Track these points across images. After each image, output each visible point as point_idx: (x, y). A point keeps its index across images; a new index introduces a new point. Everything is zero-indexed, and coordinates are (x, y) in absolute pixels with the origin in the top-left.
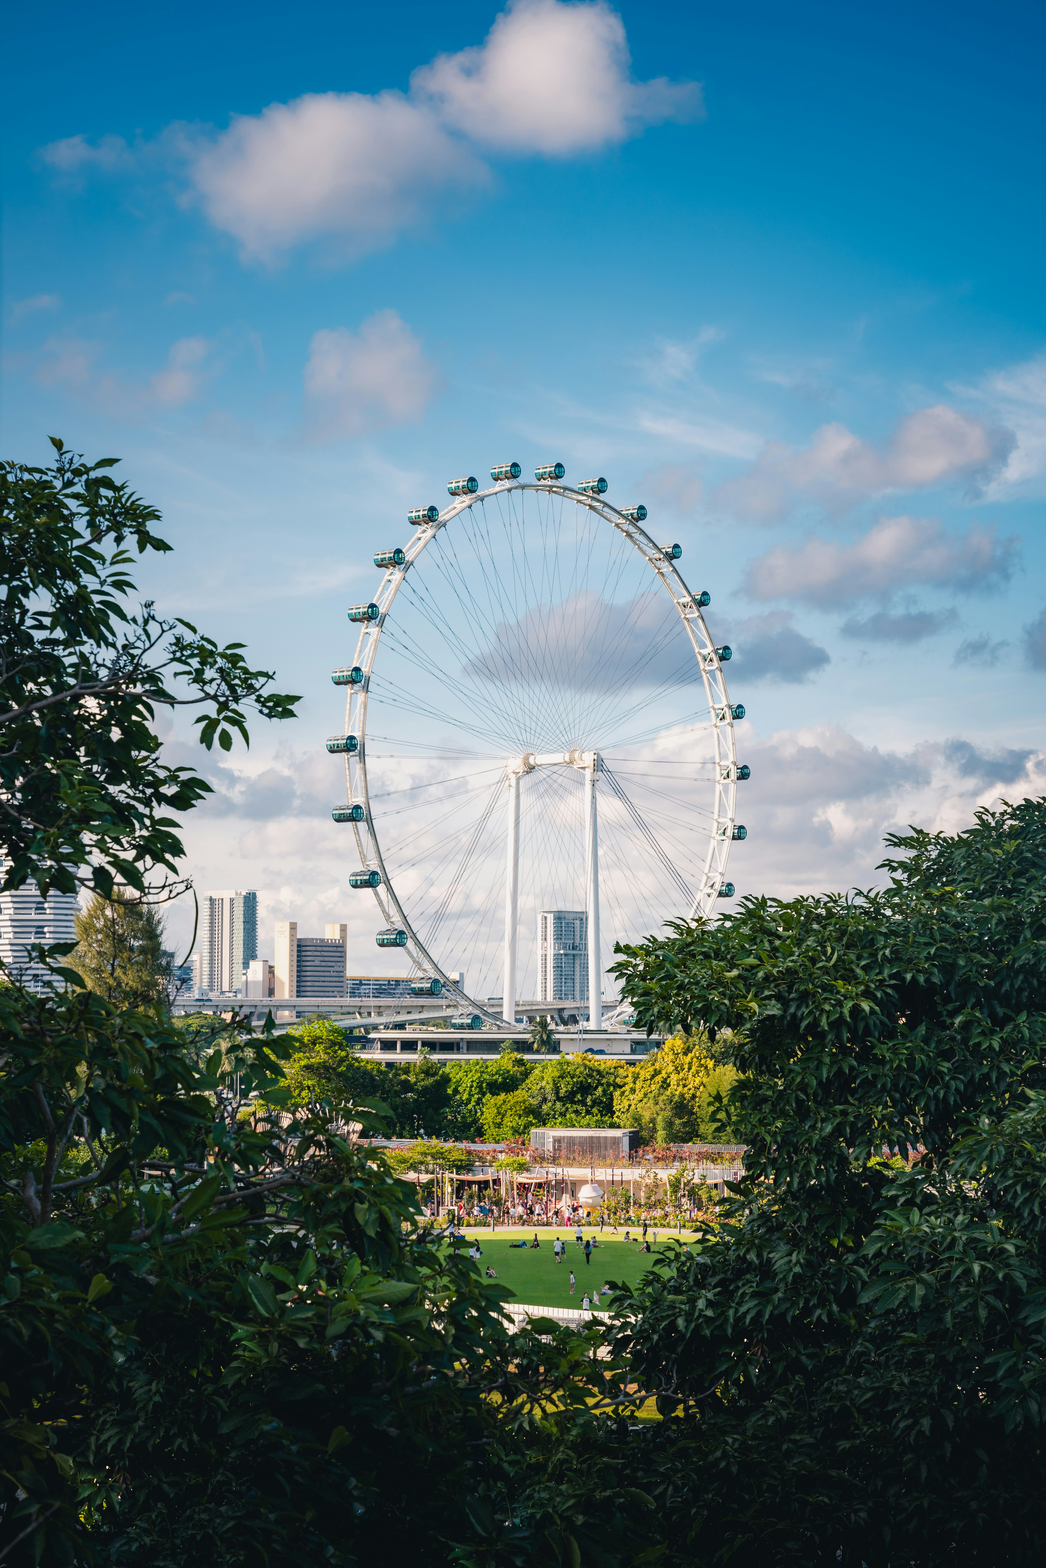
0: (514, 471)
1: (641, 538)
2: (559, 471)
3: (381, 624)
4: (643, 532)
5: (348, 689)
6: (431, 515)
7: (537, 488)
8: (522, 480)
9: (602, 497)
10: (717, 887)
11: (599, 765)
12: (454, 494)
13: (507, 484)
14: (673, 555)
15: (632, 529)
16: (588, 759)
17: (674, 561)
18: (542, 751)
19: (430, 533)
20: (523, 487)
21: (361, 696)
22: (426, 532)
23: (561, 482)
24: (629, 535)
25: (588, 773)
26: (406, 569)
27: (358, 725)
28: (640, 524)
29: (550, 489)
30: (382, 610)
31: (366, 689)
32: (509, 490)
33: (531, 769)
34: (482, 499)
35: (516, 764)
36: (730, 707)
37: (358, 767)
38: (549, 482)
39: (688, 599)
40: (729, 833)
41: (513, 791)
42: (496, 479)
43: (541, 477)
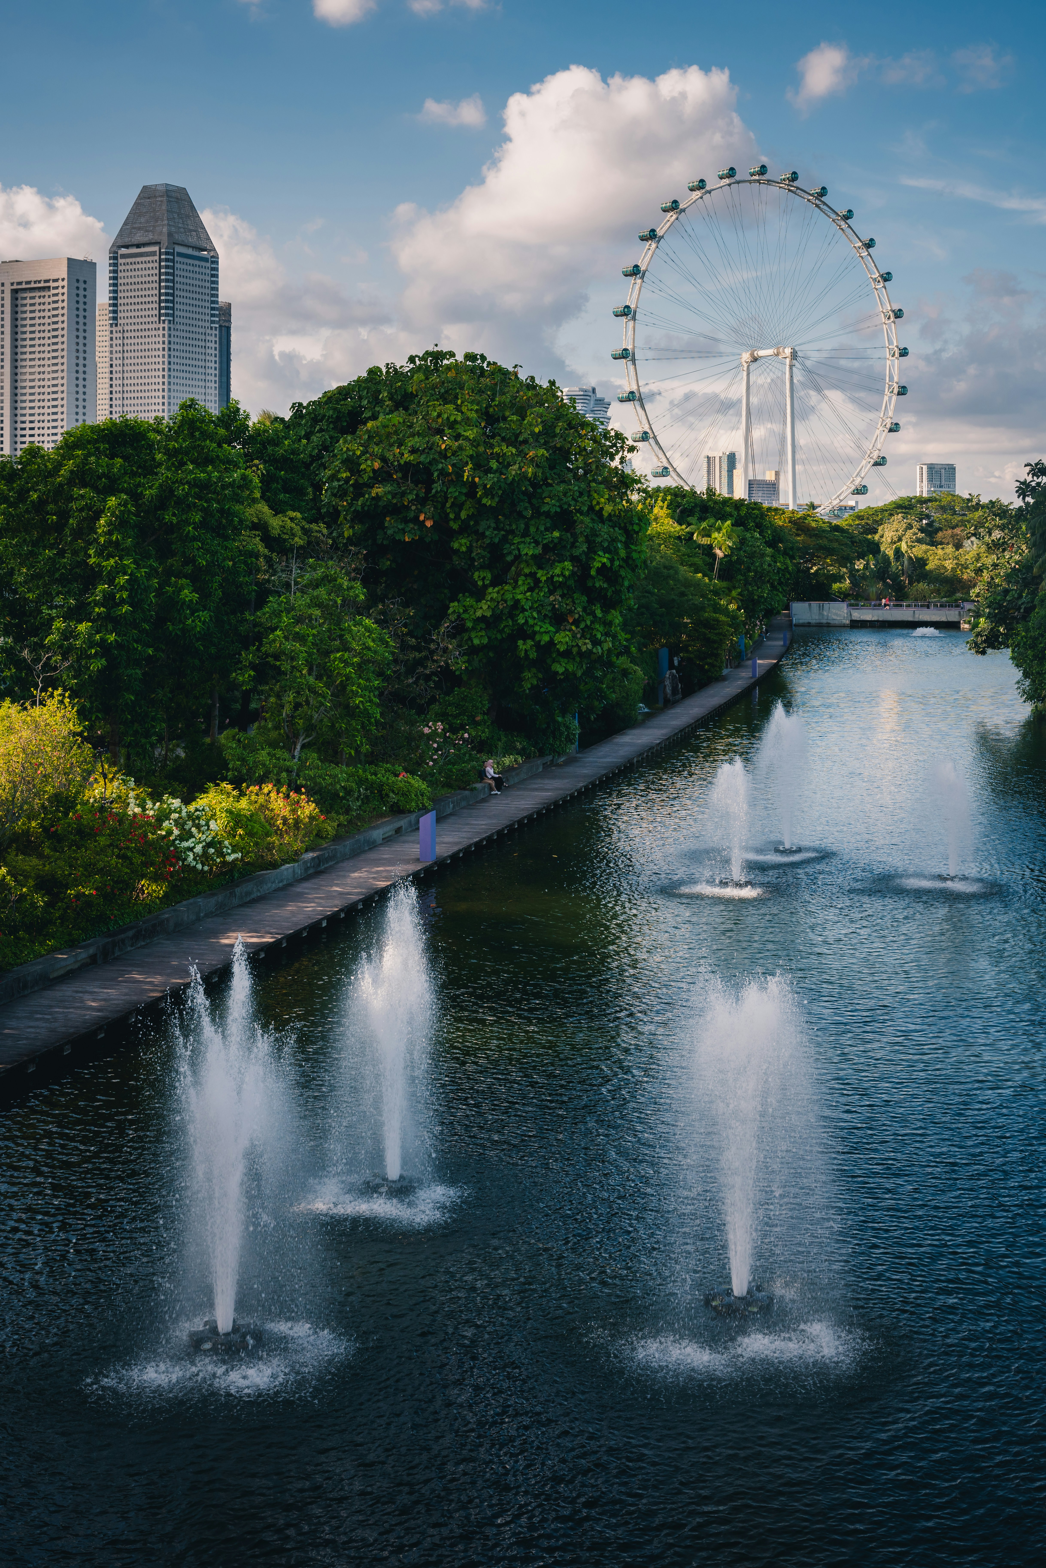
0: (732, 172)
1: (825, 207)
2: (763, 170)
3: (642, 278)
4: (825, 204)
5: (624, 319)
6: (674, 206)
7: (750, 182)
8: (738, 177)
9: (795, 184)
10: (888, 426)
11: (794, 355)
12: (692, 190)
13: (727, 181)
14: (849, 215)
15: (818, 202)
16: (788, 351)
17: (848, 221)
18: (762, 349)
19: (675, 217)
20: (738, 182)
21: (631, 323)
22: (671, 216)
23: (765, 177)
24: (817, 206)
25: (788, 360)
26: (658, 242)
27: (631, 341)
28: (823, 199)
29: (758, 181)
30: (643, 268)
31: (634, 319)
32: (729, 185)
33: (755, 359)
34: (709, 192)
35: (746, 356)
36: (893, 311)
37: (631, 367)
38: (757, 177)
39: (860, 244)
40: (896, 391)
41: (745, 373)
42: (721, 178)
43: (752, 175)
